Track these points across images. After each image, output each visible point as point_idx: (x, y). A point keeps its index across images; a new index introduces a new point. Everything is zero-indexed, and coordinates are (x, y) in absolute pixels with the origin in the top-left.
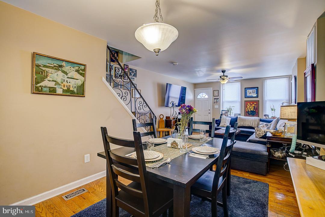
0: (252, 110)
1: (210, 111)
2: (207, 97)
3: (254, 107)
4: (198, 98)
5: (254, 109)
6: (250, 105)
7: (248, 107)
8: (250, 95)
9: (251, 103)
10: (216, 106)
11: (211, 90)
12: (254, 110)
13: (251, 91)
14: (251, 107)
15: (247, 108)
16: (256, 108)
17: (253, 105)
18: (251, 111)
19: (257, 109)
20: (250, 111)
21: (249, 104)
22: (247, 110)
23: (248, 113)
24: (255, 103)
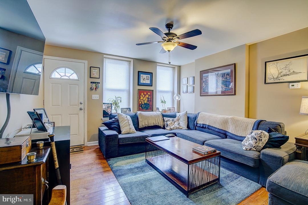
0: (146, 102)
1: (82, 106)
2: (75, 77)
3: (148, 98)
4: (53, 76)
5: (148, 101)
6: (143, 96)
7: (142, 98)
8: (144, 82)
9: (145, 93)
10: (95, 97)
11: (83, 65)
12: (148, 103)
13: (144, 76)
14: (144, 99)
15: (140, 100)
16: (149, 99)
17: (147, 96)
18: (145, 104)
19: (151, 101)
20: (143, 104)
21: (142, 94)
22: (140, 103)
23: (141, 107)
24: (149, 94)
